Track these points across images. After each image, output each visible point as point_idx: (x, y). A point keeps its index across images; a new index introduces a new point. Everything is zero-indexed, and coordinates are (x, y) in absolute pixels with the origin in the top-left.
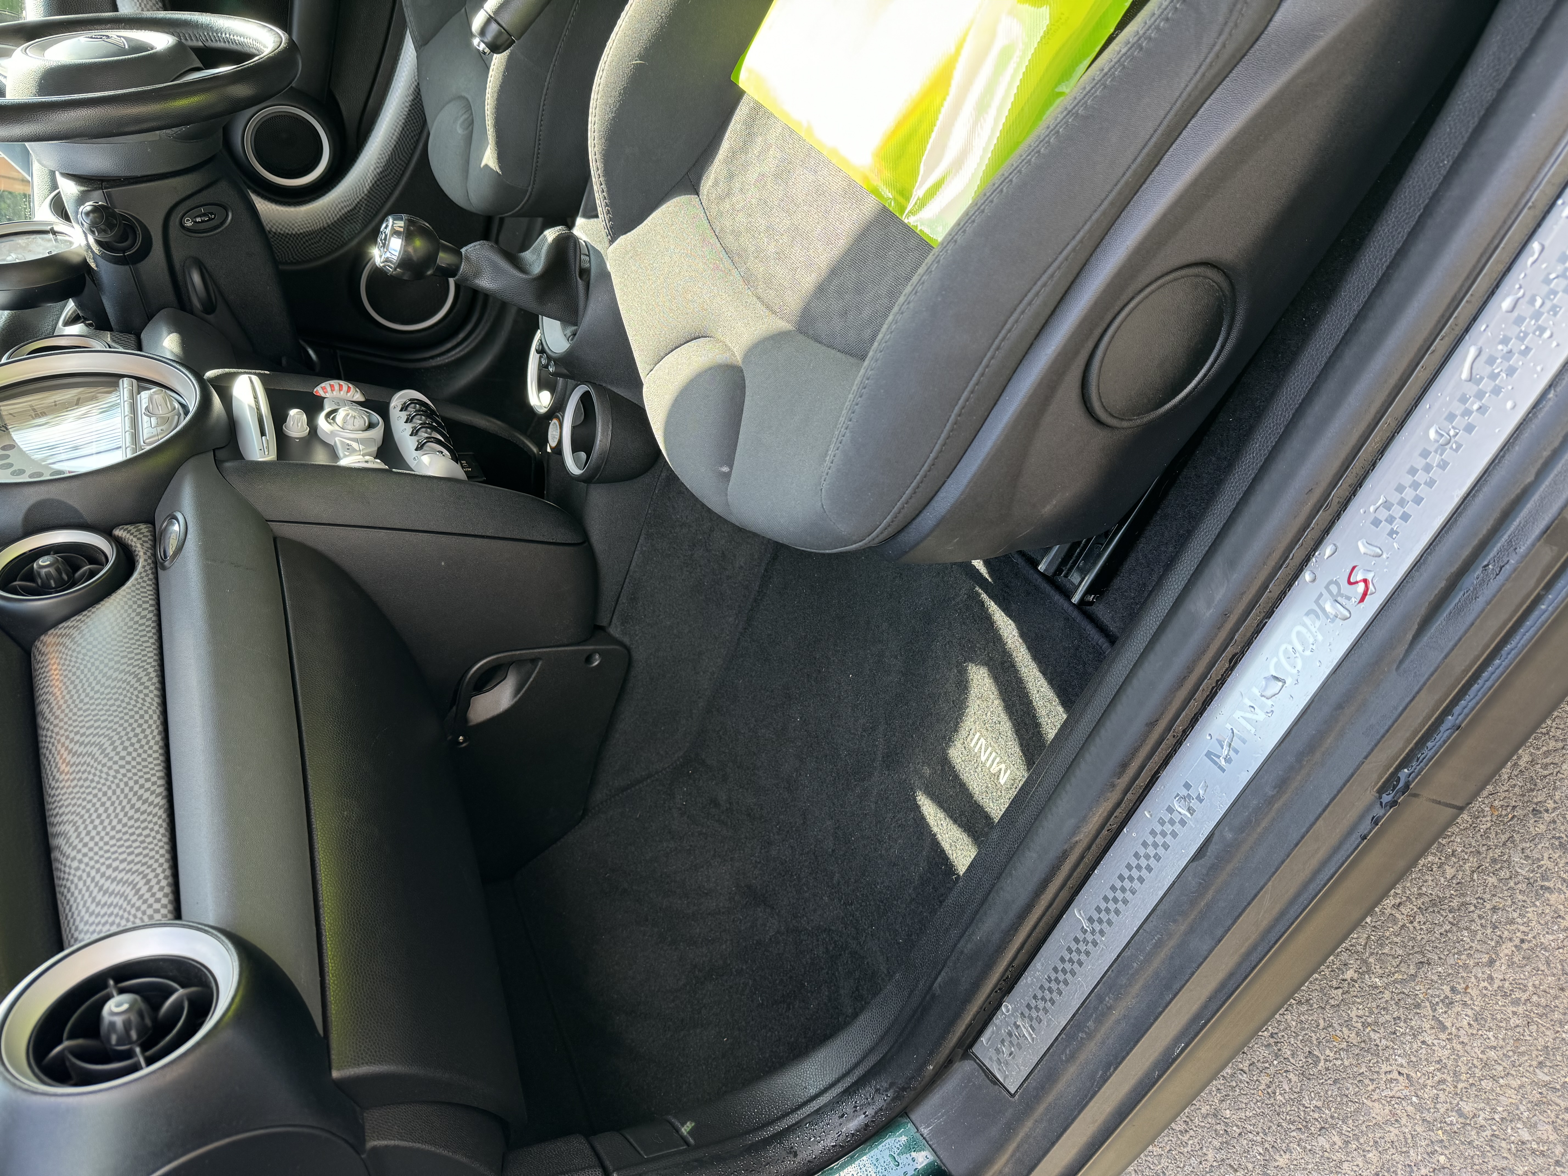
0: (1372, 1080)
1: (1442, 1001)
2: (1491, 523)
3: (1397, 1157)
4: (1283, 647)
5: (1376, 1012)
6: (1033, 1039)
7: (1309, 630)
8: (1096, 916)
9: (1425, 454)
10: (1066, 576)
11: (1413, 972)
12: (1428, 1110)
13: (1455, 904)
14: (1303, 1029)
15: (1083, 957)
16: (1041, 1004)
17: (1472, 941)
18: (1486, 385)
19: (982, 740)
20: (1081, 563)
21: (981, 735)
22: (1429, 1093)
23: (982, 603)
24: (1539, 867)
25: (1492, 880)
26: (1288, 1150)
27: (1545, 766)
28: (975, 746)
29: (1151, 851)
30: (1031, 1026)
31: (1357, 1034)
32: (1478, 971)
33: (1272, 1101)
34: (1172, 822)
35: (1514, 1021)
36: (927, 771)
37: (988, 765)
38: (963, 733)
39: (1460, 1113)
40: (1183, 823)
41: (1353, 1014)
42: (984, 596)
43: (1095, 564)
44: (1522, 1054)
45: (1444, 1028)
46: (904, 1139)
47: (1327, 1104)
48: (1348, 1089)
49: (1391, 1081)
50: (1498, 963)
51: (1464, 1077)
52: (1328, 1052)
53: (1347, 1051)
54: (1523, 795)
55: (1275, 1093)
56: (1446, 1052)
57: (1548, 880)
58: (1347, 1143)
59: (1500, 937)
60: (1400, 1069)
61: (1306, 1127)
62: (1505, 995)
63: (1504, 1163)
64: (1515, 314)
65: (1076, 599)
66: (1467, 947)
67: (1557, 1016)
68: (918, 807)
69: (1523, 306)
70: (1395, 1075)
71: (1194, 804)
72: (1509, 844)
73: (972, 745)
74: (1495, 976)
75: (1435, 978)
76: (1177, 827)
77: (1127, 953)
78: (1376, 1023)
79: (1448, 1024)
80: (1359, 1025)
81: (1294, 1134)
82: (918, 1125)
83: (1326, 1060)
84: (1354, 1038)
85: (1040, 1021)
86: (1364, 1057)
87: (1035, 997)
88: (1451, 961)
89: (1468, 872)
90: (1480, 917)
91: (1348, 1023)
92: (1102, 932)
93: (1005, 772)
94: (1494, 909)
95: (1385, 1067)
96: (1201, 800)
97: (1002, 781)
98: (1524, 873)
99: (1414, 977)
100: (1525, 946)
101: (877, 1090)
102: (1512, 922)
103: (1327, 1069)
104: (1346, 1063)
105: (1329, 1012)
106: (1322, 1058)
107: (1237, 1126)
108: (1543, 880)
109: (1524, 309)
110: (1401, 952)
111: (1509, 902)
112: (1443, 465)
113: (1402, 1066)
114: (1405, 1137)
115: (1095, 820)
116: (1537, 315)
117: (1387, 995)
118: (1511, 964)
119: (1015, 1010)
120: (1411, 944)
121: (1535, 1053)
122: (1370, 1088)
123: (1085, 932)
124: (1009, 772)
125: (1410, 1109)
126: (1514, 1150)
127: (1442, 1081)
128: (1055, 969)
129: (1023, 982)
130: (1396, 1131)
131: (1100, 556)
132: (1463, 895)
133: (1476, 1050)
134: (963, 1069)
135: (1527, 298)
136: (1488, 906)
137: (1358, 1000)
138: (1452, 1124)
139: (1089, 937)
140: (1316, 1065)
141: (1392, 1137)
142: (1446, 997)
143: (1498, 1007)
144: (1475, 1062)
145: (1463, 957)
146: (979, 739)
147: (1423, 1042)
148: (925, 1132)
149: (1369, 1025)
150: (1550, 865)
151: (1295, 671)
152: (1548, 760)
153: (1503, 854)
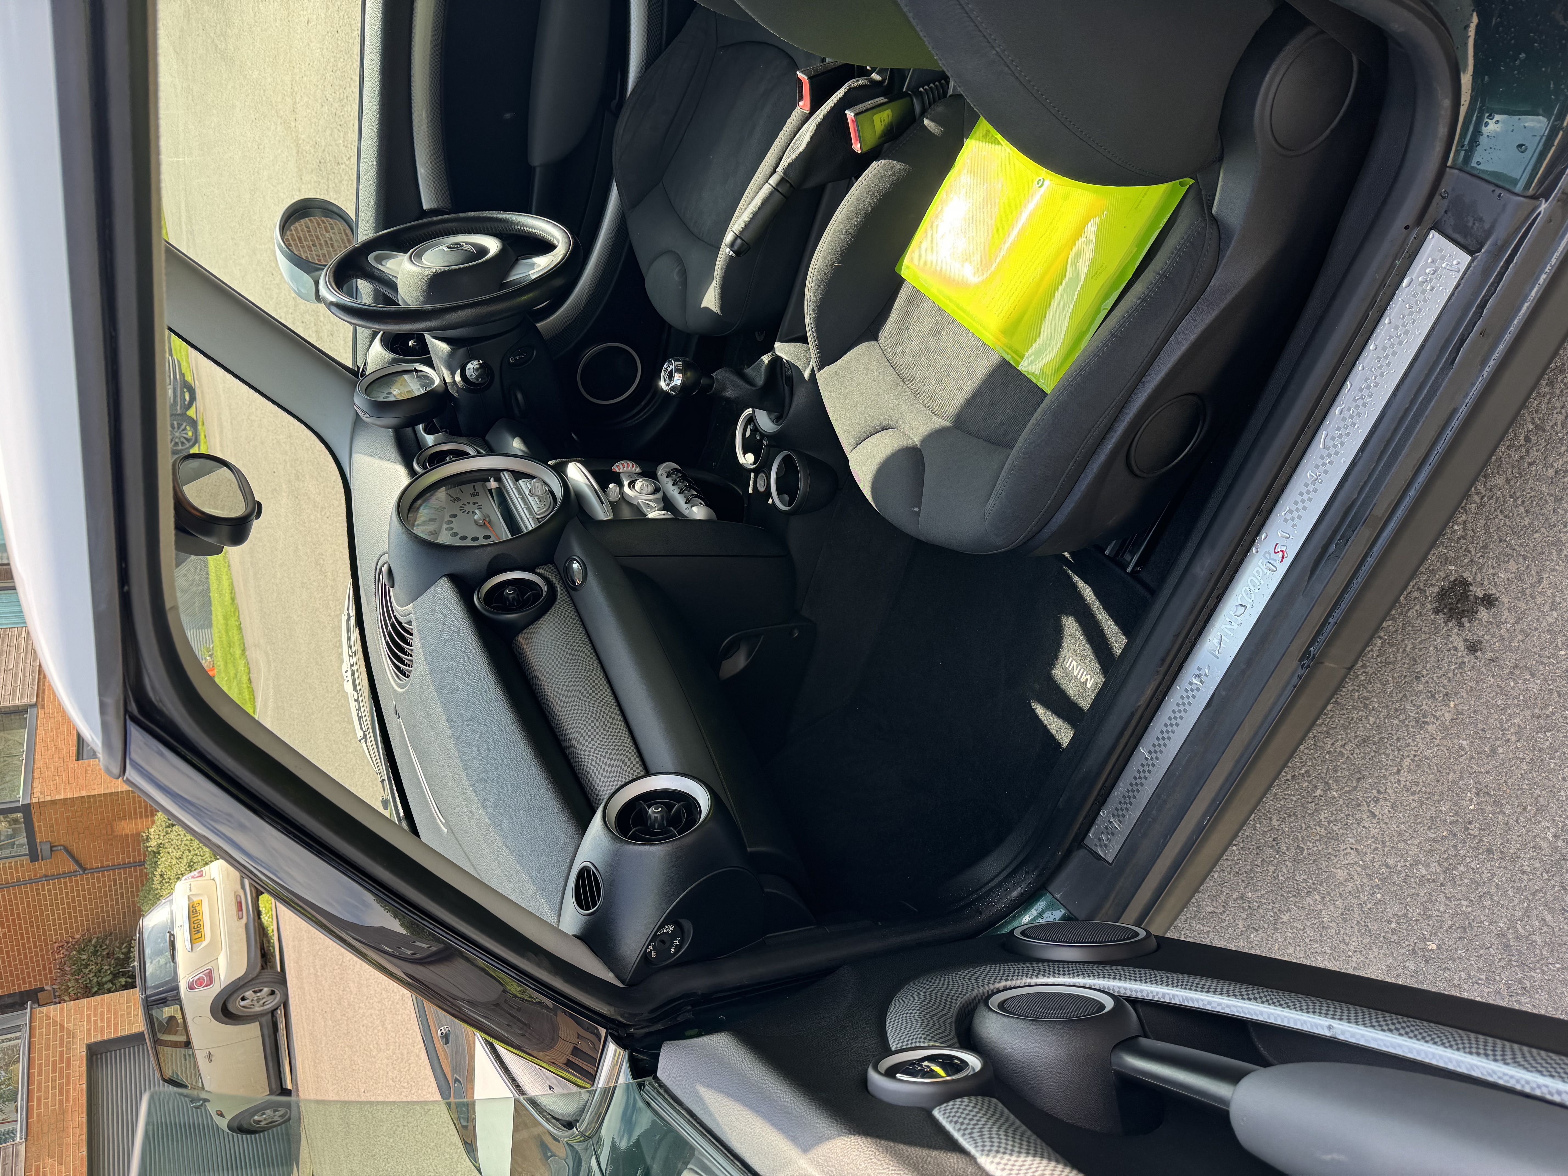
0: (1336, 856)
1: (1373, 799)
2: (1338, 520)
3: (1353, 900)
4: (1244, 588)
5: (1335, 813)
6: (1121, 828)
7: (1257, 579)
8: (1153, 749)
9: (1306, 485)
10: (1122, 556)
11: (1355, 785)
12: (1369, 868)
13: (1376, 739)
14: (1293, 832)
15: (1147, 774)
16: (1124, 806)
17: (1387, 760)
18: (1332, 451)
19: (1074, 662)
20: (1130, 547)
21: (1073, 659)
22: (1368, 858)
23: (1069, 576)
24: (1421, 710)
25: (1396, 722)
26: (1289, 910)
27: (1420, 650)
28: (1069, 666)
29: (1182, 708)
30: (1119, 821)
31: (1325, 829)
32: (1392, 778)
33: (1277, 881)
34: (1192, 690)
35: (1413, 805)
36: (1037, 686)
37: (1079, 677)
38: (1061, 660)
39: (1387, 866)
40: (1198, 689)
41: (1322, 817)
42: (1069, 572)
43: (1139, 549)
44: (1419, 823)
45: (1374, 816)
46: (1044, 903)
47: (1310, 876)
48: (1322, 864)
49: (1346, 854)
50: (1402, 772)
51: (1388, 844)
52: (1308, 843)
53: (1320, 840)
54: (1409, 669)
55: (1278, 876)
56: (1377, 830)
57: (1427, 718)
58: (1323, 898)
59: (1403, 755)
60: (1352, 846)
61: (1298, 893)
62: (1407, 790)
63: (1413, 891)
64: (1342, 416)
65: (1129, 570)
66: (1384, 764)
67: (1436, 797)
68: (1033, 710)
69: (1345, 411)
70: (1349, 850)
71: (1203, 678)
72: (1404, 699)
73: (1067, 666)
74: (1401, 779)
75: (1367, 786)
76: (1195, 693)
77: (1172, 767)
78: (1336, 820)
79: (1377, 813)
80: (1326, 824)
81: (1292, 899)
82: (1053, 893)
83: (1308, 849)
84: (1323, 832)
85: (1124, 816)
86: (1330, 842)
87: (1120, 803)
88: (1376, 775)
89: (1382, 719)
90: (1391, 745)
91: (1319, 824)
92: (1157, 758)
93: (1091, 680)
94: (1398, 739)
95: (1342, 847)
96: (1207, 676)
97: (1089, 686)
98: (1413, 715)
99: (1355, 788)
100: (1416, 759)
101: (1027, 873)
102: (1408, 745)
103: (1309, 854)
104: (1320, 848)
105: (1308, 818)
106: (1305, 848)
107: (1257, 902)
108: (1423, 718)
109: (1346, 414)
110: (1347, 774)
111: (1406, 734)
112: (1315, 491)
113: (1352, 844)
114: (1357, 888)
115: (1149, 692)
116: (1352, 417)
117: (1341, 802)
118: (1409, 771)
119: (1108, 813)
120: (1352, 768)
121: (1426, 821)
122: (1335, 861)
123: (1147, 759)
124: (1093, 679)
125: (1359, 869)
126: (1418, 882)
127: (1376, 849)
128: (1131, 784)
129: (1112, 795)
130: (1352, 885)
131: (1142, 544)
132: (1380, 733)
133: (1394, 826)
134: (1079, 855)
135: (1346, 408)
136: (1395, 738)
137: (1325, 808)
138: (1383, 873)
139: (1150, 762)
140: (1302, 854)
141: (1350, 889)
142: (1375, 797)
143: (1403, 798)
144: (1394, 833)
145: (1383, 771)
146: (1072, 662)
147: (1364, 827)
148: (1058, 896)
149: (1332, 822)
150: (1427, 708)
151: (1251, 601)
152: (1422, 646)
153: (1401, 705)
